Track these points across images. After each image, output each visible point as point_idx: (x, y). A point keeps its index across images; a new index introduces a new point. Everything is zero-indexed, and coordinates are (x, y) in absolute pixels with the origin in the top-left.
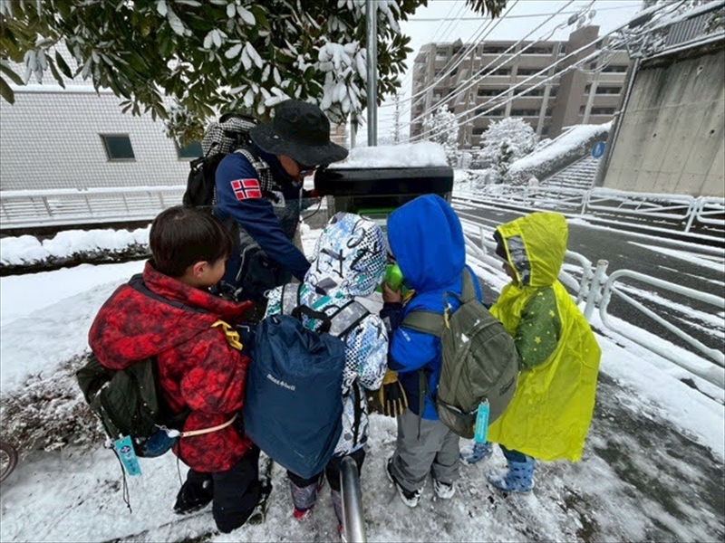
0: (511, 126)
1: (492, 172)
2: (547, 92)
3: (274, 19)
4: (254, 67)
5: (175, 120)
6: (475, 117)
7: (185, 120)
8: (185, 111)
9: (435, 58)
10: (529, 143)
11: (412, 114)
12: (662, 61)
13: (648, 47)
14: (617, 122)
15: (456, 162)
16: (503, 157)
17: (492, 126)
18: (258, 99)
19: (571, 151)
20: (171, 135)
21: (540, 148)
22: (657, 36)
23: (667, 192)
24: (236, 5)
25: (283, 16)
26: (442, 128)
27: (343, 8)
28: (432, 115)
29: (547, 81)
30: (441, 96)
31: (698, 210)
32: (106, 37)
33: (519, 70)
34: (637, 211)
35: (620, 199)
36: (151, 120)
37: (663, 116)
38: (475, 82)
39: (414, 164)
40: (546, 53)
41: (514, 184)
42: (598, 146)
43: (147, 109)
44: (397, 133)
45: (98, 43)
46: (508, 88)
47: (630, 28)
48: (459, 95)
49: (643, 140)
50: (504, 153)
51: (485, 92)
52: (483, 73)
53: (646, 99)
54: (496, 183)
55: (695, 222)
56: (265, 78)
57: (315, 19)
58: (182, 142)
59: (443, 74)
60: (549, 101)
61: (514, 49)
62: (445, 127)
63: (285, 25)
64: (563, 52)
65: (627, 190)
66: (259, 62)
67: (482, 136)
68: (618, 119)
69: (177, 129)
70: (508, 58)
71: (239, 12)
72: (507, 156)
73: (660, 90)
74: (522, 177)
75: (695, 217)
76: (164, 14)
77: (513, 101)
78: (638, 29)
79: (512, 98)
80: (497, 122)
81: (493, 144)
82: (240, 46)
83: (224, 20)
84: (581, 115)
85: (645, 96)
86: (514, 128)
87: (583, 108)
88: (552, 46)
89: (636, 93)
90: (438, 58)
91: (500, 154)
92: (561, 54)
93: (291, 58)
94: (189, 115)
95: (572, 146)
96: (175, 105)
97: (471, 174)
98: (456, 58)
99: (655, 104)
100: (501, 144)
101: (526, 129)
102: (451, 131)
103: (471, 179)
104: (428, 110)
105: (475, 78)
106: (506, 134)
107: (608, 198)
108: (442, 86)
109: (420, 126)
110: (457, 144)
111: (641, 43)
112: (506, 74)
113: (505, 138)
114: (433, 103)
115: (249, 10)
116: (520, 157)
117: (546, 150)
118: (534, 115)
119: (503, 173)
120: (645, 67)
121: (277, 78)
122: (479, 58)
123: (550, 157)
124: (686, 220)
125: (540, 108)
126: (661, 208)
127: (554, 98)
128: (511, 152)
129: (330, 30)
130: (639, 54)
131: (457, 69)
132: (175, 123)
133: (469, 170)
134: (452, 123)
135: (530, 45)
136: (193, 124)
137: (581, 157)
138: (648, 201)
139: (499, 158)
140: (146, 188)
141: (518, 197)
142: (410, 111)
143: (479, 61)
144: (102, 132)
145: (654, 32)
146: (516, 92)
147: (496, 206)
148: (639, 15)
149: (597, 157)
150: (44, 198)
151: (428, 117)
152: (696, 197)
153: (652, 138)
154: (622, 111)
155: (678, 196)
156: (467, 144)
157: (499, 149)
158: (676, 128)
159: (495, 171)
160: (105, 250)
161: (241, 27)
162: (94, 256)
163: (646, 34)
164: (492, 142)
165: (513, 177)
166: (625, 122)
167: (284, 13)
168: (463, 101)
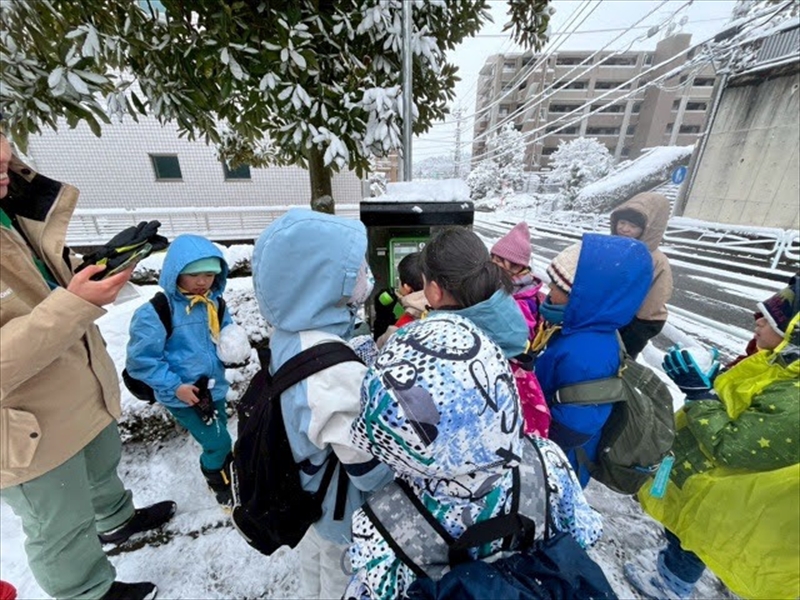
0: (584, 146)
1: (561, 197)
2: (629, 108)
3: (324, 59)
4: (304, 106)
5: (226, 144)
6: (546, 135)
7: (235, 145)
8: (236, 135)
9: (501, 70)
10: (603, 166)
11: (475, 131)
12: (753, 78)
13: (737, 62)
14: (700, 144)
15: (521, 185)
16: (573, 181)
17: (562, 146)
18: (306, 135)
19: (651, 175)
20: (222, 159)
21: (615, 172)
22: (747, 50)
23: (755, 224)
24: (289, 49)
25: (332, 56)
26: (507, 148)
27: (388, 50)
28: (496, 134)
29: (629, 96)
30: (508, 113)
31: (786, 245)
32: (173, 78)
33: (597, 83)
34: (718, 245)
35: (701, 231)
36: (204, 144)
37: (752, 139)
38: (547, 96)
39: (440, 199)
40: (629, 64)
41: (584, 211)
42: (679, 172)
43: (202, 134)
44: (457, 152)
45: (166, 82)
46: (584, 103)
47: (715, 41)
48: (528, 110)
49: (729, 164)
50: (574, 177)
51: (558, 108)
52: (556, 87)
53: (734, 119)
54: (565, 209)
55: (783, 258)
56: (313, 115)
57: (361, 60)
58: (231, 165)
59: (510, 87)
60: (632, 117)
61: (592, 60)
62: (510, 147)
63: (333, 65)
64: (648, 63)
65: (709, 221)
66: (308, 102)
67: (551, 157)
68: (701, 141)
69: (228, 153)
70: (584, 69)
71: (292, 55)
72: (578, 180)
73: (750, 110)
74: (593, 203)
75: (783, 252)
76: (226, 63)
77: (589, 117)
78: (725, 42)
79: (588, 114)
80: (568, 142)
81: (563, 166)
82: (291, 88)
83: (277, 62)
84: (668, 134)
85: (732, 117)
86: (587, 148)
87: (670, 126)
88: (637, 56)
89: (723, 113)
90: (506, 70)
91: (570, 177)
92: (646, 66)
93: (338, 96)
94: (239, 139)
95: (652, 170)
96: (227, 130)
97: (537, 199)
98: (526, 70)
99: (744, 126)
100: (571, 167)
101: (601, 151)
102: (517, 151)
103: (538, 205)
104: (493, 128)
105: (547, 93)
106: (578, 155)
107: (687, 229)
108: (510, 101)
109: (483, 145)
110: (523, 165)
111: (729, 57)
112: (582, 88)
113: (576, 160)
114: (499, 119)
115: (300, 53)
116: (592, 181)
117: (622, 173)
118: (613, 133)
119: (573, 199)
120: (733, 85)
121: (325, 114)
122: (552, 70)
123: (627, 182)
124: (773, 255)
125: (620, 126)
126: (747, 241)
127: (637, 114)
128: (581, 176)
129: (375, 69)
130: (727, 70)
131: (525, 82)
132: (226, 147)
133: (536, 194)
134: (518, 142)
135: (611, 55)
136: (243, 148)
137: (662, 182)
138: (732, 233)
139: (569, 181)
140: (192, 209)
141: (589, 226)
142: (473, 129)
143: (552, 73)
144: (151, 151)
145: (744, 46)
146: (594, 107)
147: (563, 235)
148: (727, 28)
149: (678, 183)
150: (94, 218)
151: (492, 135)
152: (786, 230)
153: (739, 163)
154: (707, 132)
155: (766, 229)
156: (536, 165)
157: (569, 172)
158: (766, 152)
159: (563, 196)
160: (151, 271)
161: (293, 68)
162: (140, 277)
163: (734, 49)
164: (563, 164)
165: (583, 203)
166: (709, 145)
167: (333, 53)
168: (532, 118)
